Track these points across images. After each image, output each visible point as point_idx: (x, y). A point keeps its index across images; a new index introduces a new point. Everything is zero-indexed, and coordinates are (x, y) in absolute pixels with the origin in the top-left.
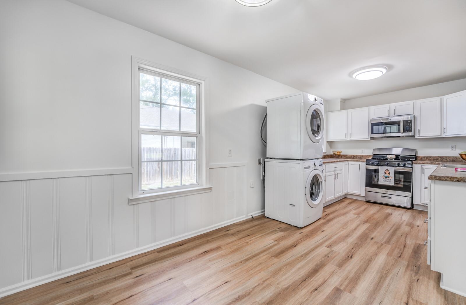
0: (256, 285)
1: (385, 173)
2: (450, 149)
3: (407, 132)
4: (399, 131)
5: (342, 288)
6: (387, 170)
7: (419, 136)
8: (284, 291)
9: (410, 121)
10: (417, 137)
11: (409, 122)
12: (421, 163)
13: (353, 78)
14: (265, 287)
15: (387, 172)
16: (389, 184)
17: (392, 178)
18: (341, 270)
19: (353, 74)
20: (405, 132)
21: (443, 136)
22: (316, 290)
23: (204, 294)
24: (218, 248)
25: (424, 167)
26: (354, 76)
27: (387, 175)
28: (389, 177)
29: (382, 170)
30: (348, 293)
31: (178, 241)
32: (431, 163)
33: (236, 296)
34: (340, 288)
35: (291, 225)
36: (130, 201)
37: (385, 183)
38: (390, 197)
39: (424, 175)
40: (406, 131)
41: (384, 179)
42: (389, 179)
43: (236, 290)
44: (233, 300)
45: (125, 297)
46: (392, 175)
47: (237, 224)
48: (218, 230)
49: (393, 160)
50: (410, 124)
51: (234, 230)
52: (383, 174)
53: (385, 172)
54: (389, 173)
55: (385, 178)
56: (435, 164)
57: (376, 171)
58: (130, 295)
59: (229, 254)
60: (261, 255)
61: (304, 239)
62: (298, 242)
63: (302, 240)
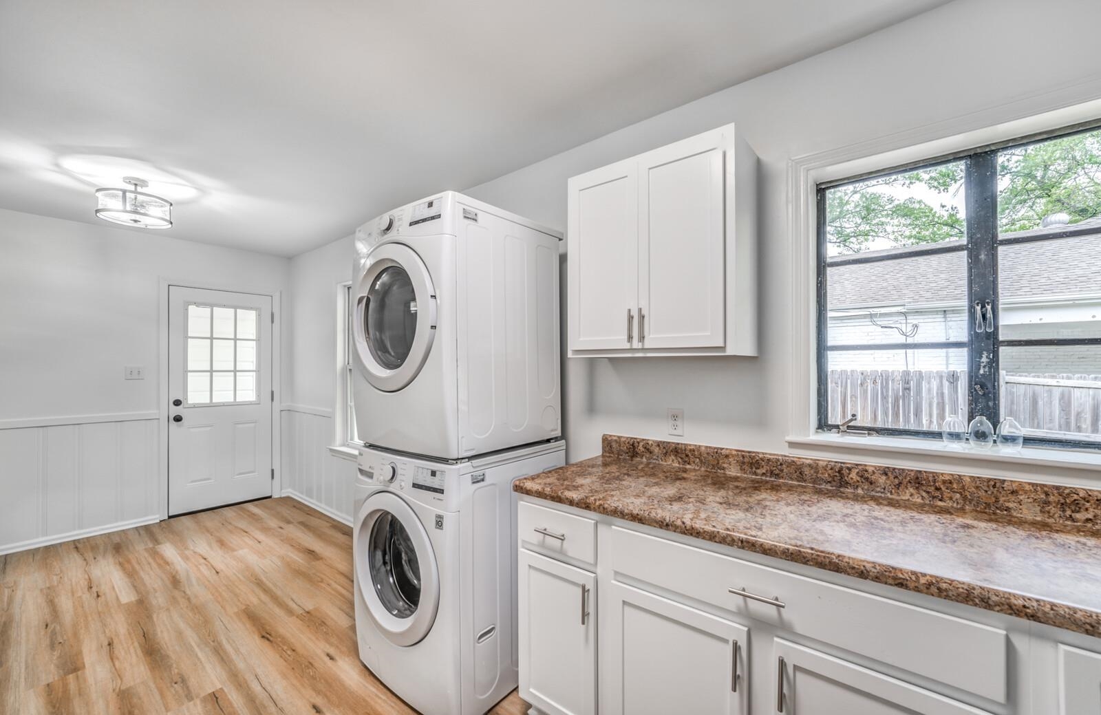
5: (71, 677)
18: (111, 690)
22: (109, 644)
30: (50, 681)
34: (74, 674)
61: (289, 656)
62: (281, 645)
63: (289, 652)
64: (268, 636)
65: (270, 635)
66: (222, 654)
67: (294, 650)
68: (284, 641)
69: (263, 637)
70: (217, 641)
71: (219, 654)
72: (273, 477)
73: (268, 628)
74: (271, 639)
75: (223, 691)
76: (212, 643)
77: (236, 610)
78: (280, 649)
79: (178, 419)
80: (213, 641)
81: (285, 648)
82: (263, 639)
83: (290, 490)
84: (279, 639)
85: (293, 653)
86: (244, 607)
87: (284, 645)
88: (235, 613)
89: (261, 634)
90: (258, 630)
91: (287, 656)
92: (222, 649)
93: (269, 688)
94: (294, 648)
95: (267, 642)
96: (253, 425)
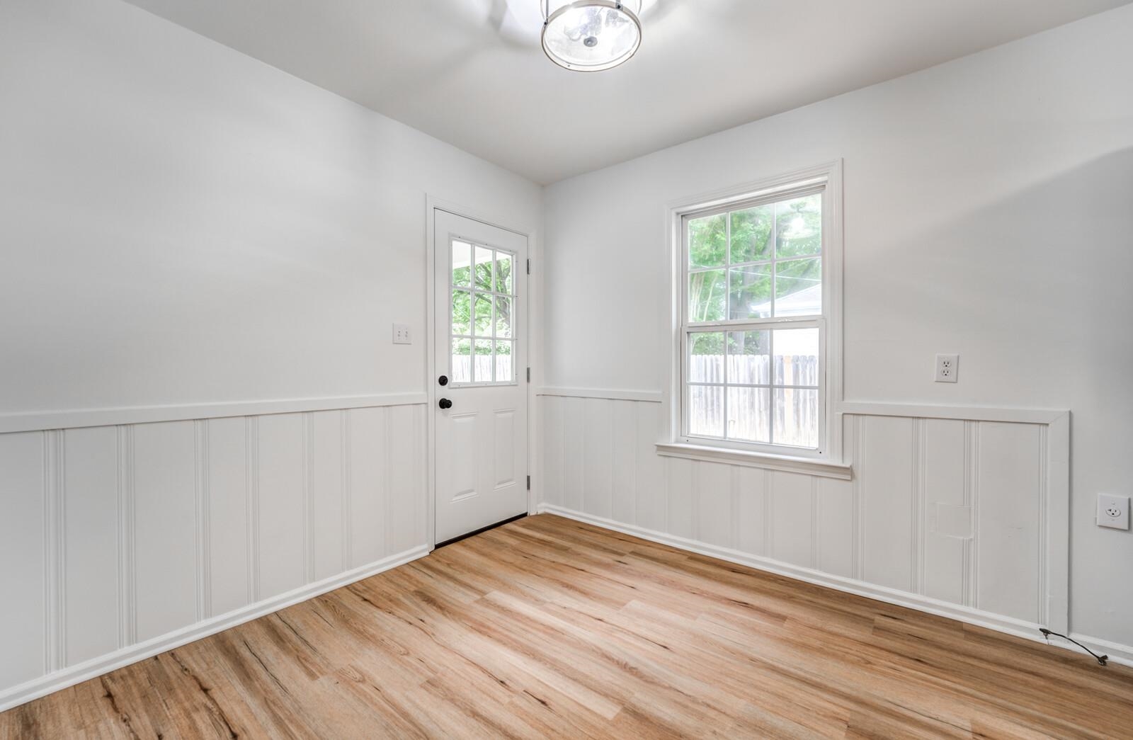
0: (686, 692)
14: (686, 707)
23: (617, 626)
24: (782, 618)
31: (745, 564)
33: (632, 664)
36: (660, 448)
43: (650, 663)
44: (620, 661)
45: (576, 566)
47: (964, 626)
48: (866, 602)
51: (915, 628)
58: (583, 568)
59: (768, 636)
60: (826, 696)
72: (528, 487)
79: (445, 404)
83: (544, 504)
96: (510, 414)
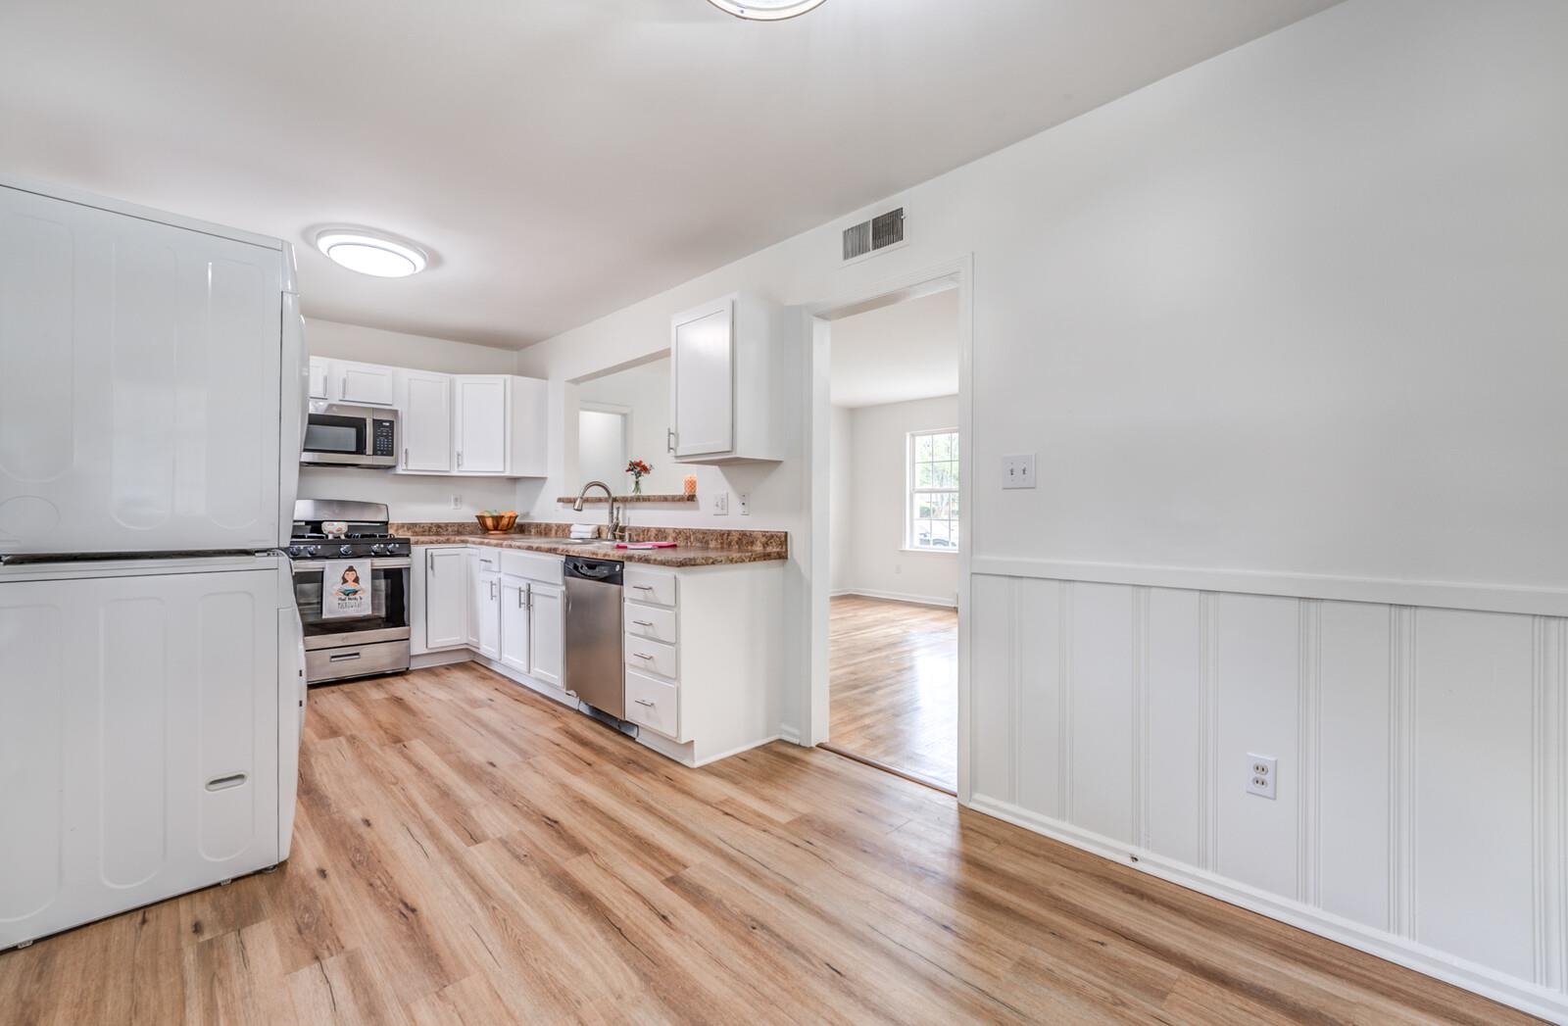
1: (345, 581)
2: (453, 506)
3: (382, 455)
4: (360, 449)
6: (351, 569)
7: (404, 467)
8: (654, 986)
9: (388, 424)
10: (400, 470)
11: (386, 427)
12: (427, 543)
13: (317, 249)
15: (350, 576)
16: (357, 611)
17: (364, 591)
19: (320, 235)
20: (377, 455)
21: (455, 473)
22: (664, 916)
25: (436, 552)
26: (324, 243)
27: (350, 586)
28: (355, 592)
29: (333, 570)
32: (448, 540)
35: (219, 885)
37: (344, 612)
38: (357, 654)
39: (434, 574)
40: (379, 452)
41: (340, 599)
42: (357, 596)
46: (366, 584)
49: (343, 537)
50: (388, 432)
52: (339, 586)
53: (343, 578)
54: (356, 580)
55: (343, 597)
56: (454, 542)
57: (317, 578)
61: (379, 878)
62: (388, 895)
63: (379, 883)
64: (405, 911)
65: (401, 913)
66: (477, 888)
67: (371, 885)
68: (380, 901)
69: (413, 911)
70: (487, 908)
71: (481, 888)
73: (404, 928)
74: (401, 906)
75: (466, 844)
76: (496, 905)
77: (465, 982)
78: (390, 889)
80: (494, 908)
81: (383, 889)
82: (415, 906)
84: (388, 904)
85: (372, 880)
86: (449, 990)
87: (382, 894)
88: (466, 974)
89: (416, 915)
90: (420, 926)
91: (383, 878)
92: (478, 894)
93: (414, 843)
94: (370, 888)
95: (408, 901)
